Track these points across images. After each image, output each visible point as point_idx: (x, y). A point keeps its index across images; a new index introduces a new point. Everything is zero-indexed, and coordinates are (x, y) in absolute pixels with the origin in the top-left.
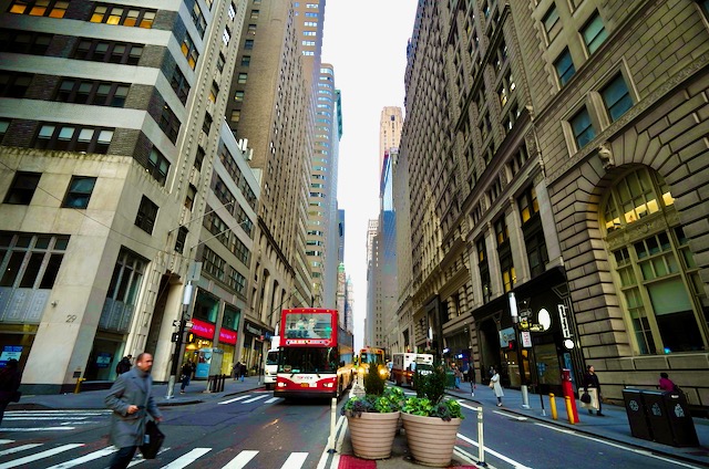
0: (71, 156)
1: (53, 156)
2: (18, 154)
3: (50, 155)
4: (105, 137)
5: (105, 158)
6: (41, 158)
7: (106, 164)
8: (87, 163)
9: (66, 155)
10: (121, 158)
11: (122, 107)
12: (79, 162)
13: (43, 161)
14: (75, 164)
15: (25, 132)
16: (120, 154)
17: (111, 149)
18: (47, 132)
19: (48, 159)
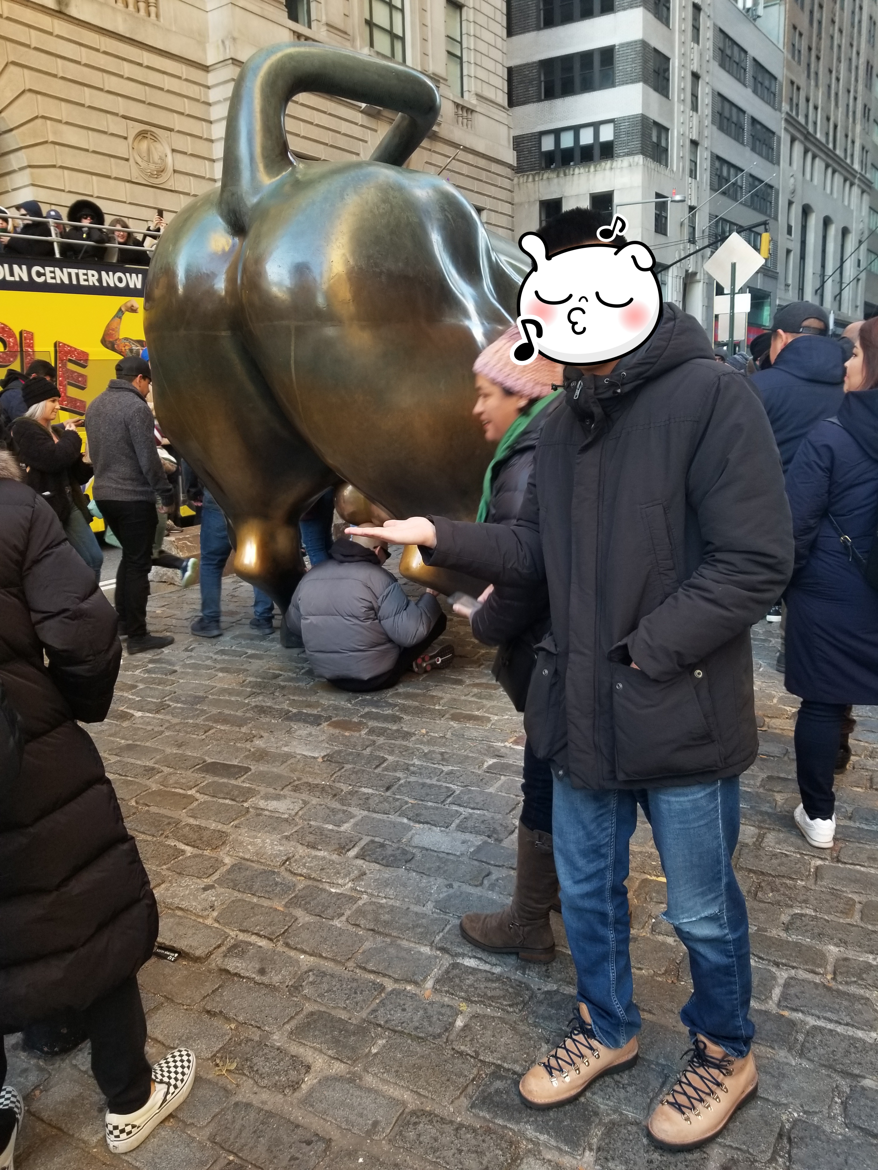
0: (582, 170)
1: (565, 175)
2: (534, 180)
3: (562, 175)
4: (607, 134)
5: (615, 164)
6: (555, 181)
7: (618, 172)
8: (599, 175)
9: (577, 171)
10: (631, 158)
11: (613, 85)
12: (591, 176)
13: (559, 183)
14: (588, 180)
15: (530, 152)
16: (628, 154)
17: (617, 150)
18: (548, 144)
19: (562, 180)
